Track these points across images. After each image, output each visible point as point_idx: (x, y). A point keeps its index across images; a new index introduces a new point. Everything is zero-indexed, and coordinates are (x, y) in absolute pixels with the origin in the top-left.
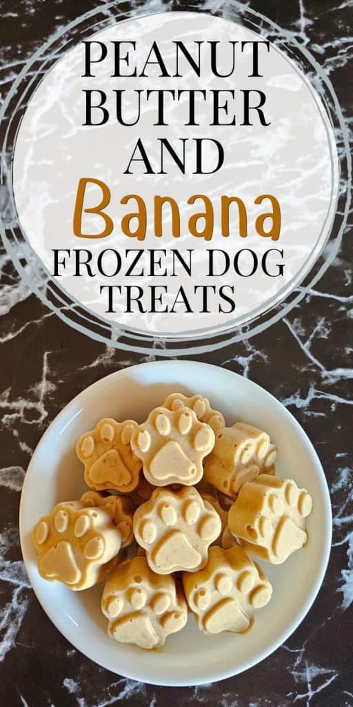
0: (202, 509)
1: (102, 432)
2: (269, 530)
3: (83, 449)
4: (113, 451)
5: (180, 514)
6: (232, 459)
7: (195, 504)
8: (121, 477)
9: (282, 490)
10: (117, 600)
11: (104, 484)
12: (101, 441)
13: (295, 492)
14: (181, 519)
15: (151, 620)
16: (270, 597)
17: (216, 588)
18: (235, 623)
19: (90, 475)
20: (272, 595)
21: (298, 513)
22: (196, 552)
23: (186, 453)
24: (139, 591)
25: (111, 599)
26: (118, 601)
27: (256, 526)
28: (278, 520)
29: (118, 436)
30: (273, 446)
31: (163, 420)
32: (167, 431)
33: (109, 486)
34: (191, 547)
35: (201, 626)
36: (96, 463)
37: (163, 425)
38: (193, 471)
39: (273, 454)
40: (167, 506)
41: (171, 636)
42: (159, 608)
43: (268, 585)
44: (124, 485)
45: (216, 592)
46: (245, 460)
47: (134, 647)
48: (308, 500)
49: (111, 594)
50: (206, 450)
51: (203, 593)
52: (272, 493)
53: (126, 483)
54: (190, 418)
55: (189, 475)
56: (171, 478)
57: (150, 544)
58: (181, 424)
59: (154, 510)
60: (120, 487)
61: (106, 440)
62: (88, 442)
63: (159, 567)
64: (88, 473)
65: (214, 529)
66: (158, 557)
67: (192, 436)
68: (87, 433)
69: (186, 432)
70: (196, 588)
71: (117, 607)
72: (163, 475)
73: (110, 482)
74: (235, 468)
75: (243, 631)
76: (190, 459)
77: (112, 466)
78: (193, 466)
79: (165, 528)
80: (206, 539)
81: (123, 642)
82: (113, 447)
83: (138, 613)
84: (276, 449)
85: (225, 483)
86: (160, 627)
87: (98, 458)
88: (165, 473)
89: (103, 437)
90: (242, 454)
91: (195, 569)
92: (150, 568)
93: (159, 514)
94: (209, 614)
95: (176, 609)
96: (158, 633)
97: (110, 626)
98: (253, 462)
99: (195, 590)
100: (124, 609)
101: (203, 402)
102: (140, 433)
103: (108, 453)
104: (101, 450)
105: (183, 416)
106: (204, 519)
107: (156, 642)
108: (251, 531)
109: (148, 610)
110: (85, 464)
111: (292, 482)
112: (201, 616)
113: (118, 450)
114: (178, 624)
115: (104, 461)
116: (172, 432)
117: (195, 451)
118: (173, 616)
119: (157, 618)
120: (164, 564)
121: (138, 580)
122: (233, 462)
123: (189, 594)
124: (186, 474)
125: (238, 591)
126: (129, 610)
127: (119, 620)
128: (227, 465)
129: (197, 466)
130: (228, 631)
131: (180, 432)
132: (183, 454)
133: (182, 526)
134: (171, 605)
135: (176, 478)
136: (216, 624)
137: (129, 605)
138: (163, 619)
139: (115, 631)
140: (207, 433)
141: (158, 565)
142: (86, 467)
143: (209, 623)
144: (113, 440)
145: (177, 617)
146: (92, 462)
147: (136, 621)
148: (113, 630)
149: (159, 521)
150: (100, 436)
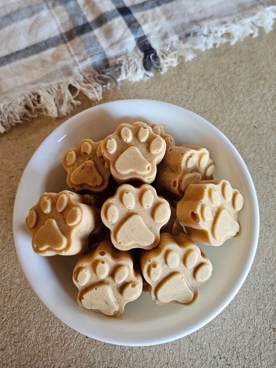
0: (155, 198)
1: (82, 148)
2: (209, 216)
3: (67, 160)
4: (91, 161)
5: (137, 199)
6: (180, 164)
7: (150, 192)
8: (95, 180)
9: (219, 186)
10: (84, 270)
11: (82, 185)
12: (81, 155)
13: (230, 191)
14: (138, 204)
15: (113, 290)
16: (210, 274)
17: (166, 263)
18: (182, 294)
19: (71, 178)
20: (212, 272)
21: (231, 207)
22: (150, 232)
23: (144, 156)
24: (103, 262)
25: (80, 269)
26: (86, 271)
27: (198, 211)
28: (216, 210)
29: (94, 151)
30: (211, 161)
31: (126, 131)
32: (129, 139)
33: (86, 187)
34: (146, 227)
35: (153, 297)
36: (76, 170)
37: (126, 135)
38: (149, 169)
39: (212, 167)
40: (127, 193)
41: (129, 305)
42: (119, 278)
43: (209, 262)
44: (97, 186)
45: (165, 266)
46: (190, 165)
47: (98, 313)
48: (239, 198)
49: (80, 265)
50: (159, 154)
51: (155, 266)
52: (211, 187)
53: (98, 184)
54: (147, 130)
55: (145, 170)
56: (131, 173)
57: (113, 224)
58: (140, 134)
59: (117, 196)
60: (93, 187)
61: (85, 153)
62: (71, 156)
63: (120, 243)
64: (70, 177)
65: (165, 214)
66: (119, 235)
67: (148, 143)
68: (71, 149)
69: (144, 139)
70: (150, 261)
71: (85, 277)
72: (125, 171)
73: (86, 184)
74: (182, 172)
75: (188, 303)
76: (147, 160)
77: (88, 172)
78: (149, 165)
79: (126, 211)
80: (159, 222)
81: (89, 308)
82: (90, 159)
83: (102, 283)
84: (214, 163)
85: (175, 183)
86: (120, 296)
87: (78, 166)
88: (127, 169)
89: (82, 151)
90: (188, 160)
91: (149, 246)
92: (112, 245)
93: (121, 199)
94: (160, 285)
95: (133, 280)
96: (118, 302)
97: (79, 294)
98: (196, 169)
99: (148, 263)
100: (91, 279)
101: (159, 128)
102: (109, 140)
103: (86, 162)
104: (81, 160)
105: (142, 128)
106: (156, 206)
107: (117, 309)
108: (194, 216)
109: (110, 279)
110: (68, 171)
111: (227, 182)
112: (153, 286)
113: (94, 161)
114: (135, 293)
115: (83, 168)
116: (133, 140)
117: (151, 154)
118: (130, 285)
119: (118, 288)
120: (124, 241)
121: (102, 254)
122: (181, 167)
123: (144, 266)
124: (143, 170)
125: (184, 266)
126: (94, 280)
127: (87, 289)
128: (176, 169)
129: (153, 165)
130: (176, 302)
131: (139, 141)
132: (142, 156)
133: (139, 209)
134: (129, 276)
135: (135, 173)
136: (166, 294)
137: (94, 275)
138: (122, 288)
139: (83, 299)
140: (160, 141)
141: (119, 242)
142: (69, 173)
143: (160, 293)
144: (90, 154)
145: (133, 286)
146: (73, 170)
147: (100, 289)
148: (81, 298)
149: (121, 205)
150: (81, 150)
